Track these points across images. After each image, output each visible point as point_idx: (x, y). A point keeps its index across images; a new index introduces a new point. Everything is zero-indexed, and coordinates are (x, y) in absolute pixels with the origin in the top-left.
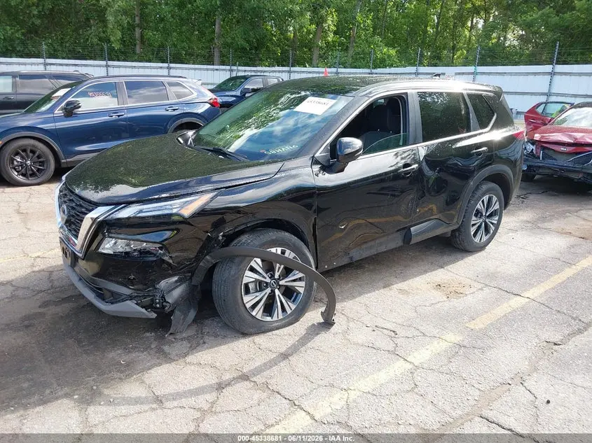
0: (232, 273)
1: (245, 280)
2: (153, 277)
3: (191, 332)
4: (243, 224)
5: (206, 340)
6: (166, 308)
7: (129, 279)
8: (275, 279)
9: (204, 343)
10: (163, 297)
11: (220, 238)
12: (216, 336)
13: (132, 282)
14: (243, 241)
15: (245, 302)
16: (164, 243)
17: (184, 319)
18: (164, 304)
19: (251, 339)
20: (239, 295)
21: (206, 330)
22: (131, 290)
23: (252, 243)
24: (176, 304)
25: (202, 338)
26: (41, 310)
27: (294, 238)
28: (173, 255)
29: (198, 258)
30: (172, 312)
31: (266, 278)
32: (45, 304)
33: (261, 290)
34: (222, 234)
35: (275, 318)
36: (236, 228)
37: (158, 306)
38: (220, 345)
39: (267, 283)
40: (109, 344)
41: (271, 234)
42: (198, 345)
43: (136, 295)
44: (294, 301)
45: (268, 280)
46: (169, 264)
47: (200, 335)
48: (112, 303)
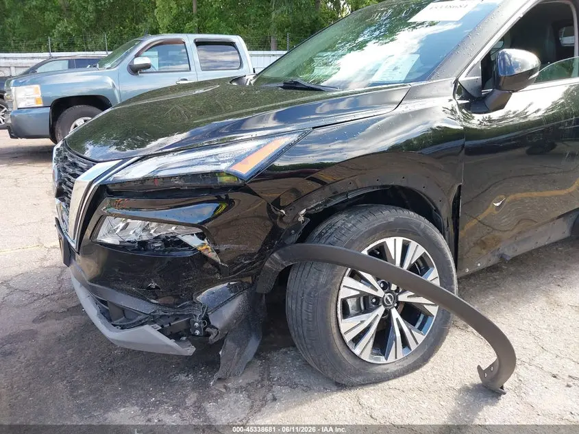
0: (322, 280)
1: (344, 293)
2: (188, 285)
3: (251, 376)
4: (341, 194)
5: (278, 395)
6: (211, 337)
7: (149, 288)
8: (391, 292)
9: (275, 399)
10: (206, 318)
11: (301, 219)
12: (293, 386)
13: (154, 293)
14: (339, 224)
15: (343, 331)
16: (206, 226)
17: (240, 354)
18: (208, 330)
19: (352, 393)
20: (333, 320)
21: (276, 373)
22: (153, 306)
23: (354, 229)
24: (228, 331)
25: (270, 388)
26: (35, 327)
27: (424, 222)
28: (223, 248)
29: (263, 254)
30: (220, 344)
31: (376, 290)
32: (43, 317)
33: (367, 310)
34: (303, 212)
35: (391, 358)
36: (328, 201)
37: (198, 332)
38: (301, 404)
39: (377, 298)
40: (119, 395)
41: (386, 213)
42: (264, 402)
43: (162, 313)
44: (420, 328)
45: (380, 293)
46: (215, 264)
47: (266, 383)
48: (123, 328)
